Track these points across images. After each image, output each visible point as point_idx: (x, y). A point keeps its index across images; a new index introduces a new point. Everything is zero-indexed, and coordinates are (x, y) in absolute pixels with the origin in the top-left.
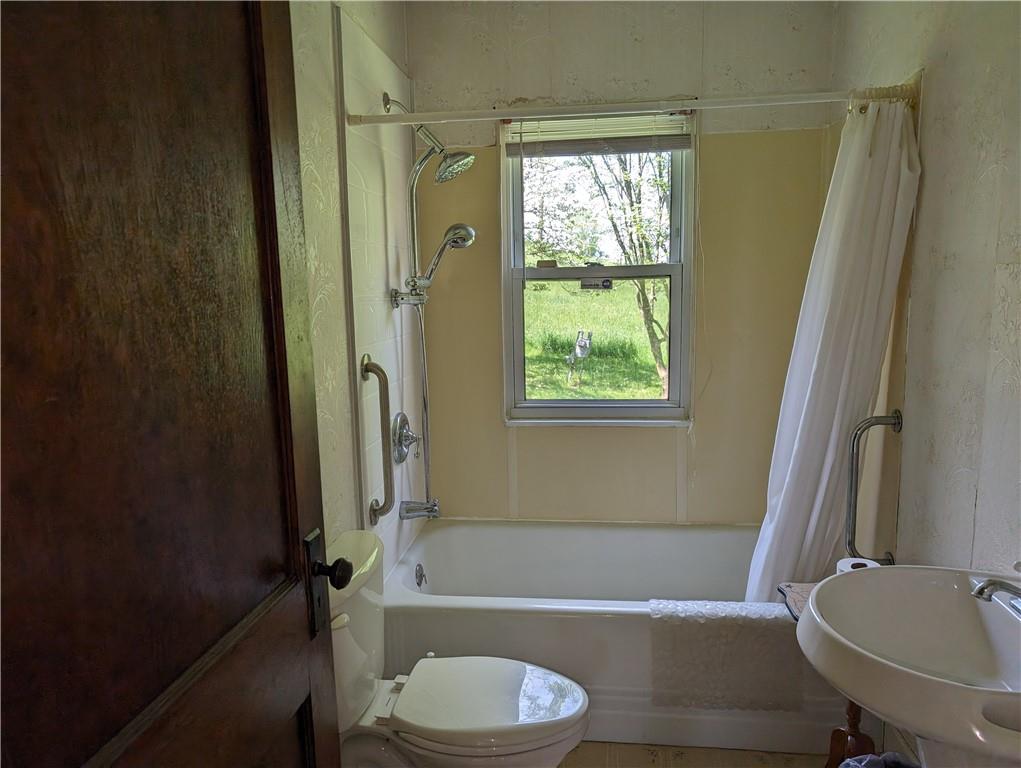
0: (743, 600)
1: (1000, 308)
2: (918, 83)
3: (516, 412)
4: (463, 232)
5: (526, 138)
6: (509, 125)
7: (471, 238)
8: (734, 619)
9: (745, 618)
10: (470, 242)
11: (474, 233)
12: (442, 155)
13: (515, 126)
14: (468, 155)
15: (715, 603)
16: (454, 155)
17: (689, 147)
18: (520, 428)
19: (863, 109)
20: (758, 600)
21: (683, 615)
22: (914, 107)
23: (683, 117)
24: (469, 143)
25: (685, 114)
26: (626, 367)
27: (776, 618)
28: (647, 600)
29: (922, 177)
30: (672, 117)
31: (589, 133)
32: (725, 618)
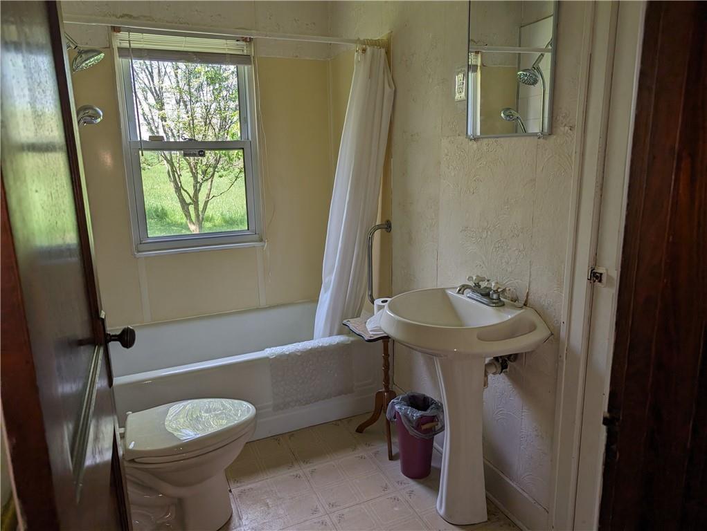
0: (313, 339)
1: (445, 159)
2: (389, 40)
3: (141, 247)
4: (91, 112)
5: (134, 45)
6: (118, 34)
7: (100, 117)
8: (317, 348)
9: (322, 347)
10: (99, 120)
11: (101, 114)
12: (77, 50)
13: (123, 35)
14: (99, 53)
15: (303, 343)
16: (87, 52)
17: (250, 64)
18: (147, 258)
19: (364, 51)
20: (324, 336)
21: (288, 353)
22: (387, 53)
23: (244, 43)
24: (87, 44)
25: (246, 41)
26: (162, 226)
27: (338, 343)
28: (263, 350)
29: (395, 91)
30: (238, 43)
31: (181, 46)
32: (311, 349)
